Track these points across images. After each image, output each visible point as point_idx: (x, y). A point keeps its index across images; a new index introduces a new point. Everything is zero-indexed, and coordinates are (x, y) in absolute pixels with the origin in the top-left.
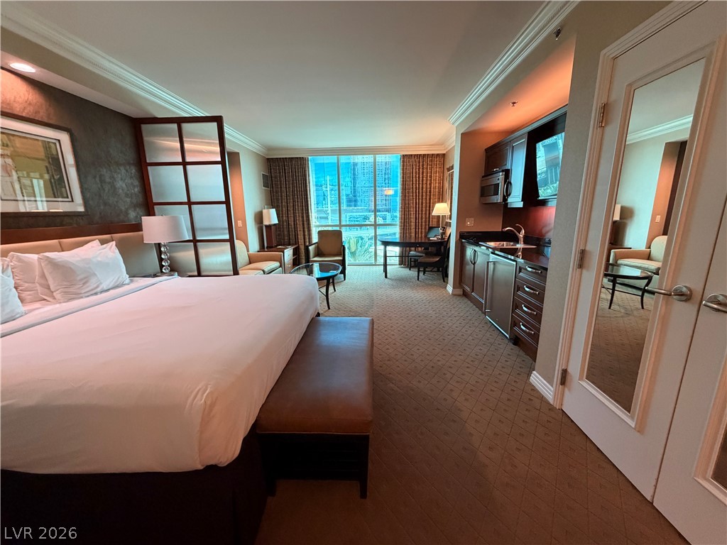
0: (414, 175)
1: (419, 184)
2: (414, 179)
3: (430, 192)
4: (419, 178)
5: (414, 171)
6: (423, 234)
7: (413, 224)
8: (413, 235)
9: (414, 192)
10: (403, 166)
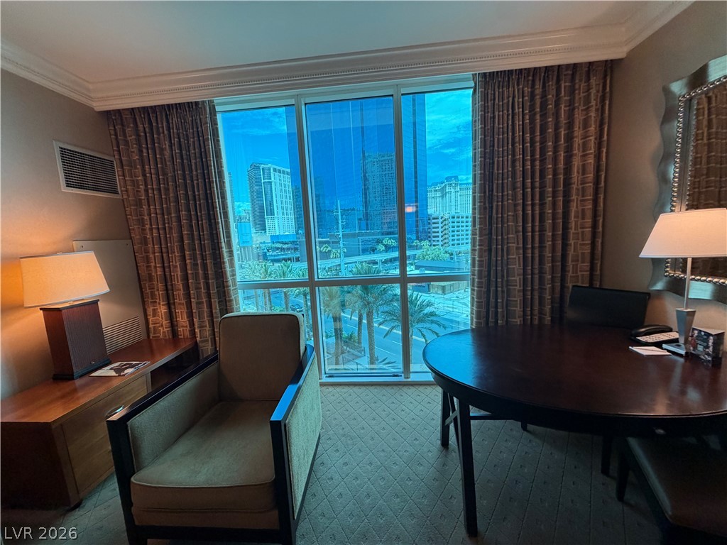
0: (518, 134)
1: (533, 161)
2: (519, 147)
3: (567, 183)
4: (532, 142)
5: (518, 123)
6: (548, 308)
7: (517, 279)
8: (518, 309)
9: (519, 184)
10: (485, 109)
